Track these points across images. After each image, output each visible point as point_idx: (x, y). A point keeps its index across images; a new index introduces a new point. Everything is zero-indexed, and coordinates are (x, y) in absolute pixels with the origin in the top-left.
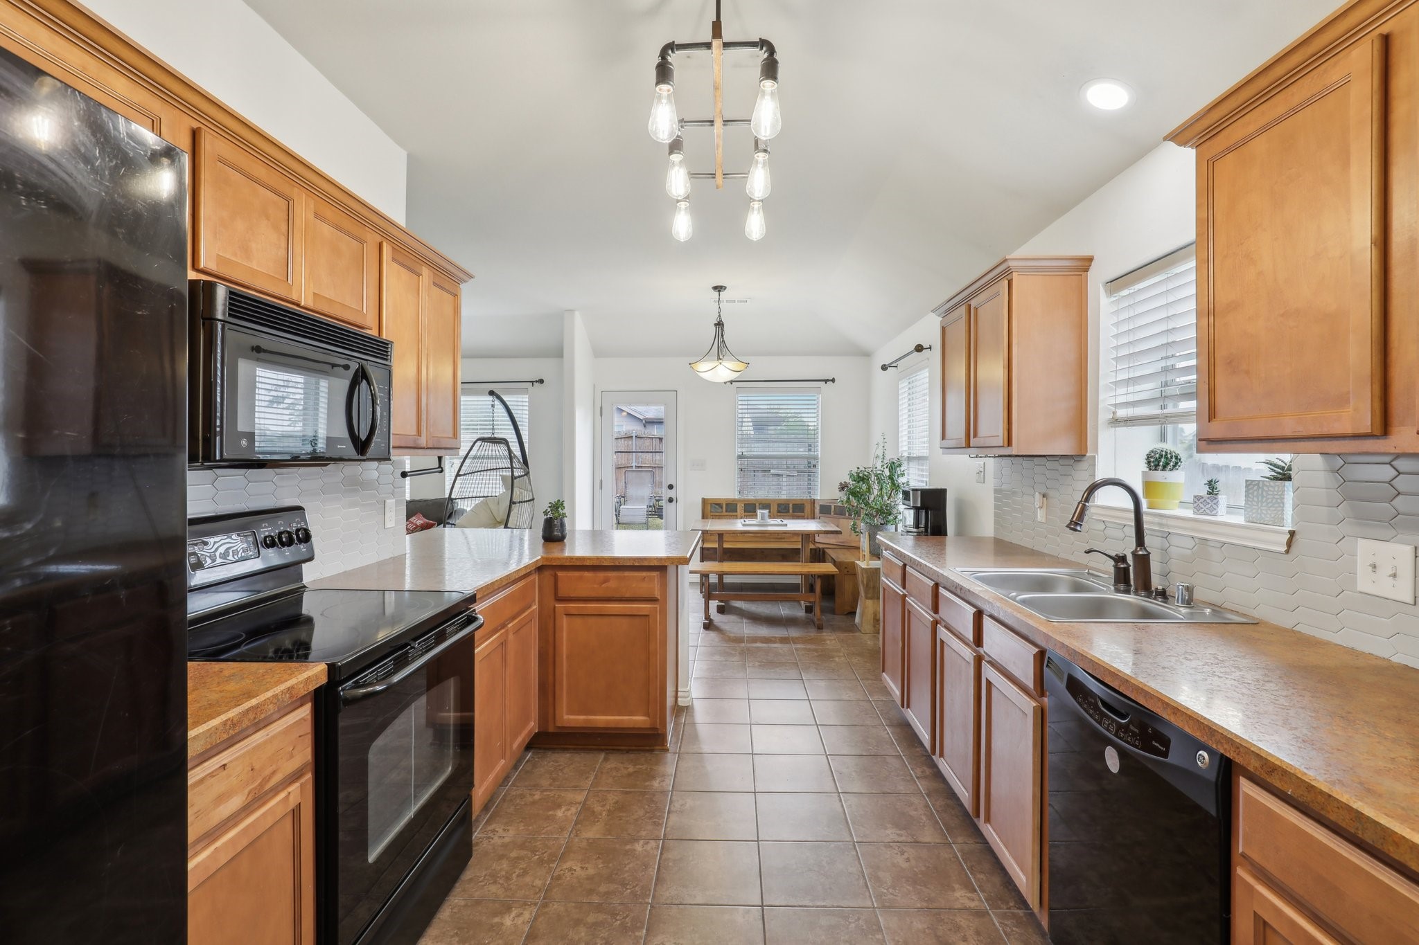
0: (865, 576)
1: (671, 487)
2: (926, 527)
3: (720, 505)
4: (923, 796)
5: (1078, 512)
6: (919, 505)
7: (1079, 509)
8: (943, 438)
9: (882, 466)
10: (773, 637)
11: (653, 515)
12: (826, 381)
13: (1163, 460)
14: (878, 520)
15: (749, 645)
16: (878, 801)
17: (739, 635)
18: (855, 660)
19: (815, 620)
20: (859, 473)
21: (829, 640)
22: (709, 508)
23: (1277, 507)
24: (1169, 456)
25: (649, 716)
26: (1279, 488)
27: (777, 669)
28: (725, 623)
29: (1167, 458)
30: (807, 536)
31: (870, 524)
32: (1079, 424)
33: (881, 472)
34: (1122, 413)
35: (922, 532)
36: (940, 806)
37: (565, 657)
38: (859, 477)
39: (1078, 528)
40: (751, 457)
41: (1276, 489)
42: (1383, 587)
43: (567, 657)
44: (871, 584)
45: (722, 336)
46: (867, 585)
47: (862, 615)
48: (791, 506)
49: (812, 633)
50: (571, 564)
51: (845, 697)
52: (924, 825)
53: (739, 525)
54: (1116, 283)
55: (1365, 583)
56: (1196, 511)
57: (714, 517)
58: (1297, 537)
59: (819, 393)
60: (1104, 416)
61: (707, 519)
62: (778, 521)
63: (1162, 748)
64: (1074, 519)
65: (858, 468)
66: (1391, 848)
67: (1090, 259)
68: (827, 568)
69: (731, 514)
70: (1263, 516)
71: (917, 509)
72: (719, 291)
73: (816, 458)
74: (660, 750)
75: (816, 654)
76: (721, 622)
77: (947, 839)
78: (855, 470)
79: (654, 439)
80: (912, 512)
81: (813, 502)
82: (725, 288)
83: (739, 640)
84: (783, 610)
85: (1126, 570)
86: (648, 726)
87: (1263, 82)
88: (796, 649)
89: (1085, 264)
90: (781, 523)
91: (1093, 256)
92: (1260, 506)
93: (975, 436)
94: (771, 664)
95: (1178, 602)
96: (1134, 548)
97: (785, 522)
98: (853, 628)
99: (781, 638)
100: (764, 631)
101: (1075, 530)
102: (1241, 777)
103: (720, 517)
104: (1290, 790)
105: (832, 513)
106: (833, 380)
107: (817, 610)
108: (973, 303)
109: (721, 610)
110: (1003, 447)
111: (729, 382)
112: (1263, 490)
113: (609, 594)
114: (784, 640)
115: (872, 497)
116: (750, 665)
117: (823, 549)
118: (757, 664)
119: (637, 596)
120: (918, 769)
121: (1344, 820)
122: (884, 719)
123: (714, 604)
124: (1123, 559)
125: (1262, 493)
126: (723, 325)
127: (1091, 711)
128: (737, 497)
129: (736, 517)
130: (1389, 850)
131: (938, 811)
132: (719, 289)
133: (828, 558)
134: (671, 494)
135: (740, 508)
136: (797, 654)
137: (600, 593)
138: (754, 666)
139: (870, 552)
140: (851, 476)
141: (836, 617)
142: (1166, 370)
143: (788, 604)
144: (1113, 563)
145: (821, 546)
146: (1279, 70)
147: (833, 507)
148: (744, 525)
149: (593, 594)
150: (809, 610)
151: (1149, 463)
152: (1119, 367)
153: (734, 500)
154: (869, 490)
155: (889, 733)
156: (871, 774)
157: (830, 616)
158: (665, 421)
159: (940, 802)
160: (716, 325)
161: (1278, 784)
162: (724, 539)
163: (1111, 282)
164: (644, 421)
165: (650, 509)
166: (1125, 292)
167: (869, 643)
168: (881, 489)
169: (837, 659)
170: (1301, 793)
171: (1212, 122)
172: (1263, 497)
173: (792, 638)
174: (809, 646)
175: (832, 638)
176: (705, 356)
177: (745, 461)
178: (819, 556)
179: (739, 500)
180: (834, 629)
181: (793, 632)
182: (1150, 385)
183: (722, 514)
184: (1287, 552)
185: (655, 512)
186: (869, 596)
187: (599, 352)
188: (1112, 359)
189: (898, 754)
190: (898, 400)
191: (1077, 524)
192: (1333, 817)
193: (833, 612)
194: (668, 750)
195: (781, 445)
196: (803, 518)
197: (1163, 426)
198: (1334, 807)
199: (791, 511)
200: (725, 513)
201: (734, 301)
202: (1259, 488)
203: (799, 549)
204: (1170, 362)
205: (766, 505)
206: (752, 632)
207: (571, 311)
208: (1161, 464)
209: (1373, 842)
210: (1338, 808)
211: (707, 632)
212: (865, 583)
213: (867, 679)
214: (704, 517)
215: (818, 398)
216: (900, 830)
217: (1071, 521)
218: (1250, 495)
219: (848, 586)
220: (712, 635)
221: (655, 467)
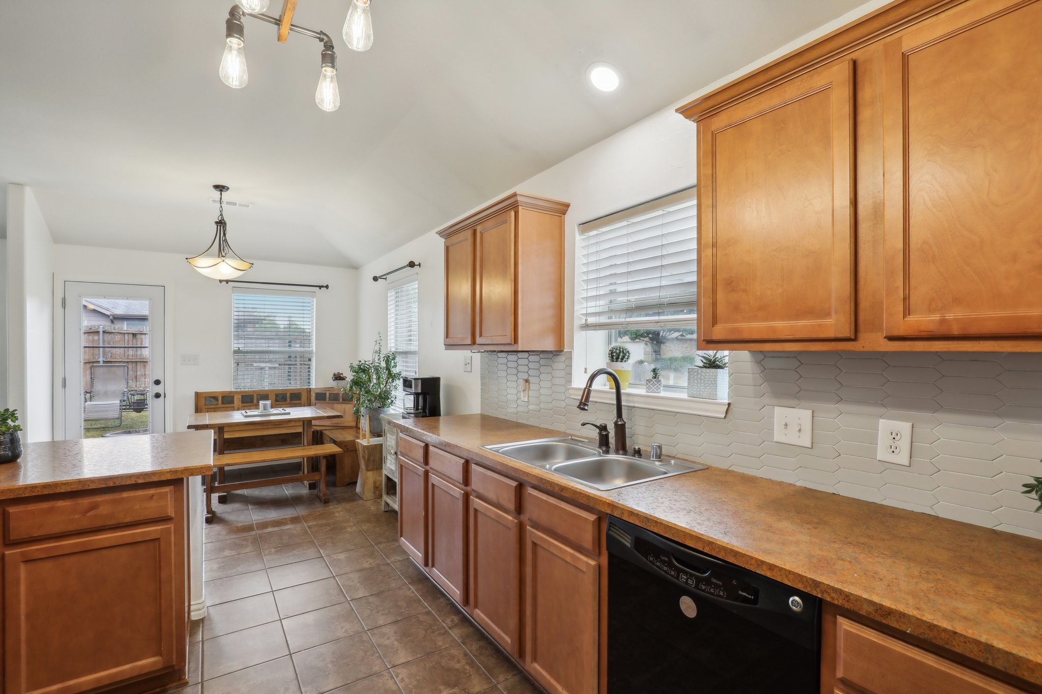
0: (366, 452)
1: (157, 382)
2: (424, 408)
3: (215, 398)
4: (460, 645)
5: (585, 395)
6: (420, 391)
7: (586, 393)
8: (447, 336)
9: (379, 359)
10: (283, 519)
11: (128, 409)
12: (320, 287)
13: (621, 354)
14: (376, 405)
15: (260, 532)
16: (425, 665)
17: (247, 523)
18: (365, 527)
19: (321, 495)
20: (360, 366)
21: (338, 512)
22: (203, 401)
23: (711, 387)
24: (625, 351)
25: (161, 656)
26: (713, 373)
27: (295, 552)
28: (229, 513)
29: (623, 353)
30: (307, 422)
31: (370, 408)
32: (559, 329)
33: (378, 364)
34: (591, 320)
35: (420, 413)
36: (476, 650)
37: (23, 618)
38: (360, 368)
39: (586, 408)
40: (247, 352)
41: (711, 374)
42: (792, 438)
43: (29, 616)
44: (372, 458)
45: (225, 234)
46: (368, 459)
47: (364, 485)
48: (288, 395)
49: (319, 508)
50: (34, 494)
51: (366, 565)
52: (470, 675)
53: (238, 417)
54: (586, 225)
55: (779, 435)
56: (648, 390)
57: (209, 410)
58: (732, 407)
59: (313, 297)
60: (579, 321)
61: (201, 412)
62: (280, 410)
63: (750, 597)
64: (583, 401)
65: (360, 361)
66: (1026, 674)
67: (568, 206)
68: (330, 449)
69: (228, 405)
70: (701, 392)
71: (417, 395)
72: (221, 191)
73: (311, 352)
74: (177, 687)
75: (328, 528)
76: (226, 512)
77: (492, 682)
78: (355, 364)
79: (126, 335)
80: (412, 397)
81: (309, 391)
82: (228, 189)
83: (248, 528)
84: (287, 491)
85: (607, 436)
86: (160, 666)
87: (761, 79)
88: (309, 527)
89: (563, 209)
90: (283, 412)
91: (570, 204)
92: (699, 386)
93: (481, 335)
94: (286, 546)
95: (653, 458)
96: (615, 419)
97: (288, 410)
98: (354, 497)
99: (291, 518)
100: (272, 514)
101: (584, 409)
102: (838, 616)
103: (215, 410)
104: (910, 629)
105: (327, 400)
106: (327, 287)
107: (322, 486)
108: (479, 229)
109: (222, 500)
110: (511, 344)
111: (225, 281)
112: (701, 375)
113: (99, 523)
114: (295, 520)
115: (372, 384)
116: (266, 552)
117: (321, 431)
118: (273, 550)
119: (142, 518)
120: (448, 619)
121: (971, 652)
122: (406, 578)
123: (215, 497)
124: (603, 428)
125: (701, 377)
126: (225, 223)
127: (665, 568)
128: (232, 389)
129: (233, 409)
130: (1023, 675)
131: (475, 656)
132: (220, 188)
133: (326, 439)
134: (159, 389)
135: (237, 400)
136: (311, 532)
137: (85, 524)
138: (270, 554)
139: (370, 432)
140: (352, 367)
141: (337, 489)
142: (612, 292)
143: (290, 485)
144: (598, 431)
145: (318, 428)
146: (775, 72)
147: (328, 395)
148: (246, 417)
149: (71, 528)
150: (312, 486)
151: (612, 357)
152: (589, 287)
153: (231, 392)
154: (370, 380)
155: (412, 591)
156: (411, 638)
157: (333, 489)
158: (150, 319)
159: (475, 647)
160: (217, 223)
161: (895, 625)
162: (225, 430)
163: (583, 224)
164: (111, 317)
165: (124, 403)
166: (594, 233)
167: (372, 508)
168: (379, 378)
169: (349, 529)
170: (922, 631)
171: (717, 103)
172: (701, 380)
173: (302, 516)
174: (320, 522)
175: (340, 510)
176: (205, 252)
177: (241, 356)
178: (318, 438)
179: (237, 393)
180: (340, 501)
181: (300, 511)
182: (602, 302)
183: (218, 406)
184: (725, 417)
185: (130, 406)
186: (370, 468)
187: (58, 238)
188: (583, 281)
189: (427, 610)
190: (387, 306)
191: (585, 405)
192: (958, 650)
193: (334, 484)
194: (187, 683)
195: (263, 341)
196: (300, 405)
197: (610, 331)
198: (960, 641)
199: (288, 400)
200: (221, 406)
201: (235, 204)
202: (698, 374)
203: (301, 432)
204: (612, 288)
205: (264, 396)
206: (260, 518)
207: (20, 185)
208: (620, 357)
209: (1005, 669)
210: (965, 642)
211: (211, 526)
212: (366, 457)
213: (380, 543)
214: (198, 410)
215: (313, 301)
216: (452, 688)
217: (581, 403)
218: (692, 379)
219: (347, 461)
220: (216, 528)
221: (128, 362)
